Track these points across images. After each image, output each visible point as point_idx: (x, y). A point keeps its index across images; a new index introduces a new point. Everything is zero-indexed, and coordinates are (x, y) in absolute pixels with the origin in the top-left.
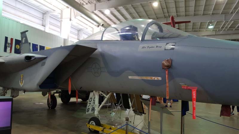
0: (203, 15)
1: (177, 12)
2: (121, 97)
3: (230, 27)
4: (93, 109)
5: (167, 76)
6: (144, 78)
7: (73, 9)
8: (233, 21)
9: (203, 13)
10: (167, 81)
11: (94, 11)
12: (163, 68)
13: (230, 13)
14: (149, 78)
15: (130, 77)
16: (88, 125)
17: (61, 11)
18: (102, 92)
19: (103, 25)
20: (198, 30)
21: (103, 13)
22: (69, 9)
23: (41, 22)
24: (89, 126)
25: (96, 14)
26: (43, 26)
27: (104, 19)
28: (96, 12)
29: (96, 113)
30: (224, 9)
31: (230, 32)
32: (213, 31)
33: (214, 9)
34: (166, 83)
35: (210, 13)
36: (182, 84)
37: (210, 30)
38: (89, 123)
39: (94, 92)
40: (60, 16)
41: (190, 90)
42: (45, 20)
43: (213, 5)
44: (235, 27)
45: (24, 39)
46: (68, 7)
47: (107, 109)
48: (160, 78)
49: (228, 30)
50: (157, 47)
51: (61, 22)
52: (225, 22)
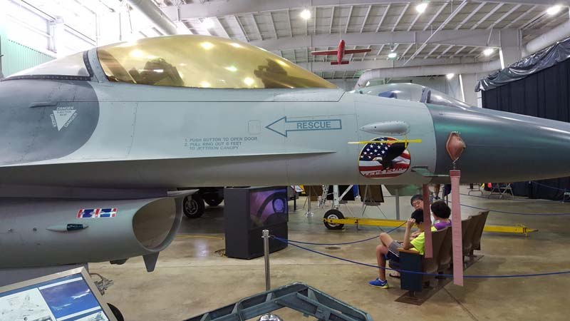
13: (424, 30)
32: (388, 60)
35: (390, 28)
37: (384, 58)
42: (53, 37)
43: (400, 15)
44: (428, 54)
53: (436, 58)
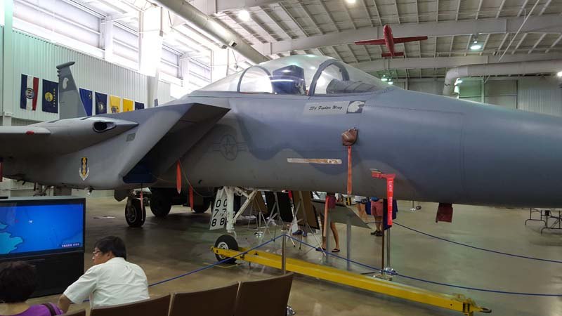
0: (458, 19)
1: (400, 14)
2: (277, 200)
3: (520, 47)
4: (224, 222)
5: (349, 157)
6: (314, 161)
7: (166, 10)
8: (526, 34)
9: (459, 15)
10: (349, 165)
11: (215, 14)
12: (343, 144)
13: (518, 15)
14: (322, 161)
15: (290, 160)
16: (215, 250)
17: (140, 15)
18: (240, 188)
19: (234, 45)
20: (450, 54)
21: (234, 17)
22: (158, 9)
23: (93, 39)
24: (217, 251)
25: (218, 20)
26: (99, 47)
27: (236, 30)
28: (219, 15)
29: (230, 227)
30: (505, 7)
31: (521, 57)
32: (482, 55)
33: (483, 8)
34: (347, 170)
35: (473, 15)
36: (374, 170)
37: (476, 54)
38: (216, 246)
39: (225, 188)
40: (136, 25)
41: (385, 180)
42: (103, 35)
44: (532, 46)
45: (66, 80)
46: (155, 5)
47: (248, 226)
48: (339, 161)
49: (516, 53)
50: (335, 107)
51: (140, 37)
52: (509, 35)
53: (544, 51)
